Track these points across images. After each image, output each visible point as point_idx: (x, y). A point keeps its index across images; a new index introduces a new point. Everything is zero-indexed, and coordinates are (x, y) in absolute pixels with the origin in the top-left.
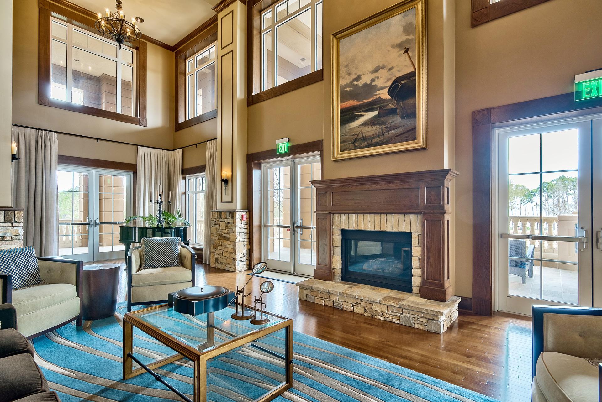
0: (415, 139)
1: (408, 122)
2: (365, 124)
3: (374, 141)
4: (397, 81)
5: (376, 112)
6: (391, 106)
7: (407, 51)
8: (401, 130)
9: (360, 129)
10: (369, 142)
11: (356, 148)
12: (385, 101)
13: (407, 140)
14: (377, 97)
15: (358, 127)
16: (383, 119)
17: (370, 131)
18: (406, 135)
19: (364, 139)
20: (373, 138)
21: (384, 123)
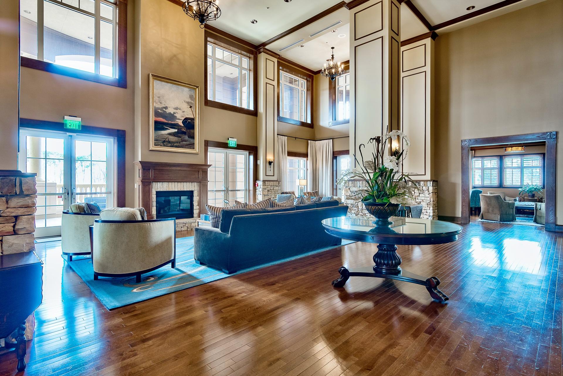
0: (194, 149)
1: (191, 140)
2: (170, 134)
3: (175, 144)
4: (186, 119)
5: (176, 130)
6: (184, 130)
7: (191, 107)
8: (188, 143)
9: (167, 136)
10: (172, 144)
11: (164, 146)
12: (181, 126)
13: (190, 148)
14: (177, 122)
15: (166, 134)
16: (180, 135)
17: (172, 139)
18: (190, 146)
19: (169, 142)
20: (174, 143)
21: (180, 137)
